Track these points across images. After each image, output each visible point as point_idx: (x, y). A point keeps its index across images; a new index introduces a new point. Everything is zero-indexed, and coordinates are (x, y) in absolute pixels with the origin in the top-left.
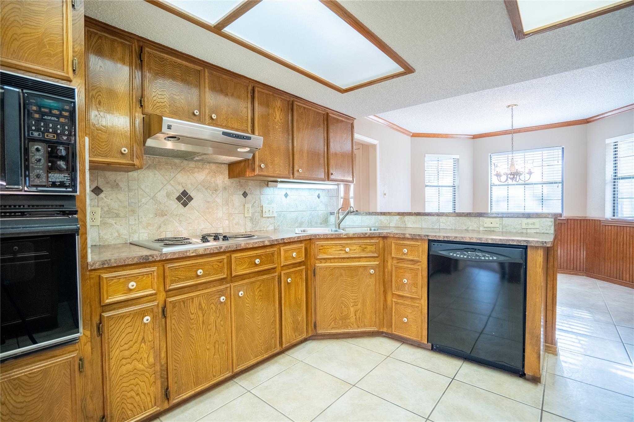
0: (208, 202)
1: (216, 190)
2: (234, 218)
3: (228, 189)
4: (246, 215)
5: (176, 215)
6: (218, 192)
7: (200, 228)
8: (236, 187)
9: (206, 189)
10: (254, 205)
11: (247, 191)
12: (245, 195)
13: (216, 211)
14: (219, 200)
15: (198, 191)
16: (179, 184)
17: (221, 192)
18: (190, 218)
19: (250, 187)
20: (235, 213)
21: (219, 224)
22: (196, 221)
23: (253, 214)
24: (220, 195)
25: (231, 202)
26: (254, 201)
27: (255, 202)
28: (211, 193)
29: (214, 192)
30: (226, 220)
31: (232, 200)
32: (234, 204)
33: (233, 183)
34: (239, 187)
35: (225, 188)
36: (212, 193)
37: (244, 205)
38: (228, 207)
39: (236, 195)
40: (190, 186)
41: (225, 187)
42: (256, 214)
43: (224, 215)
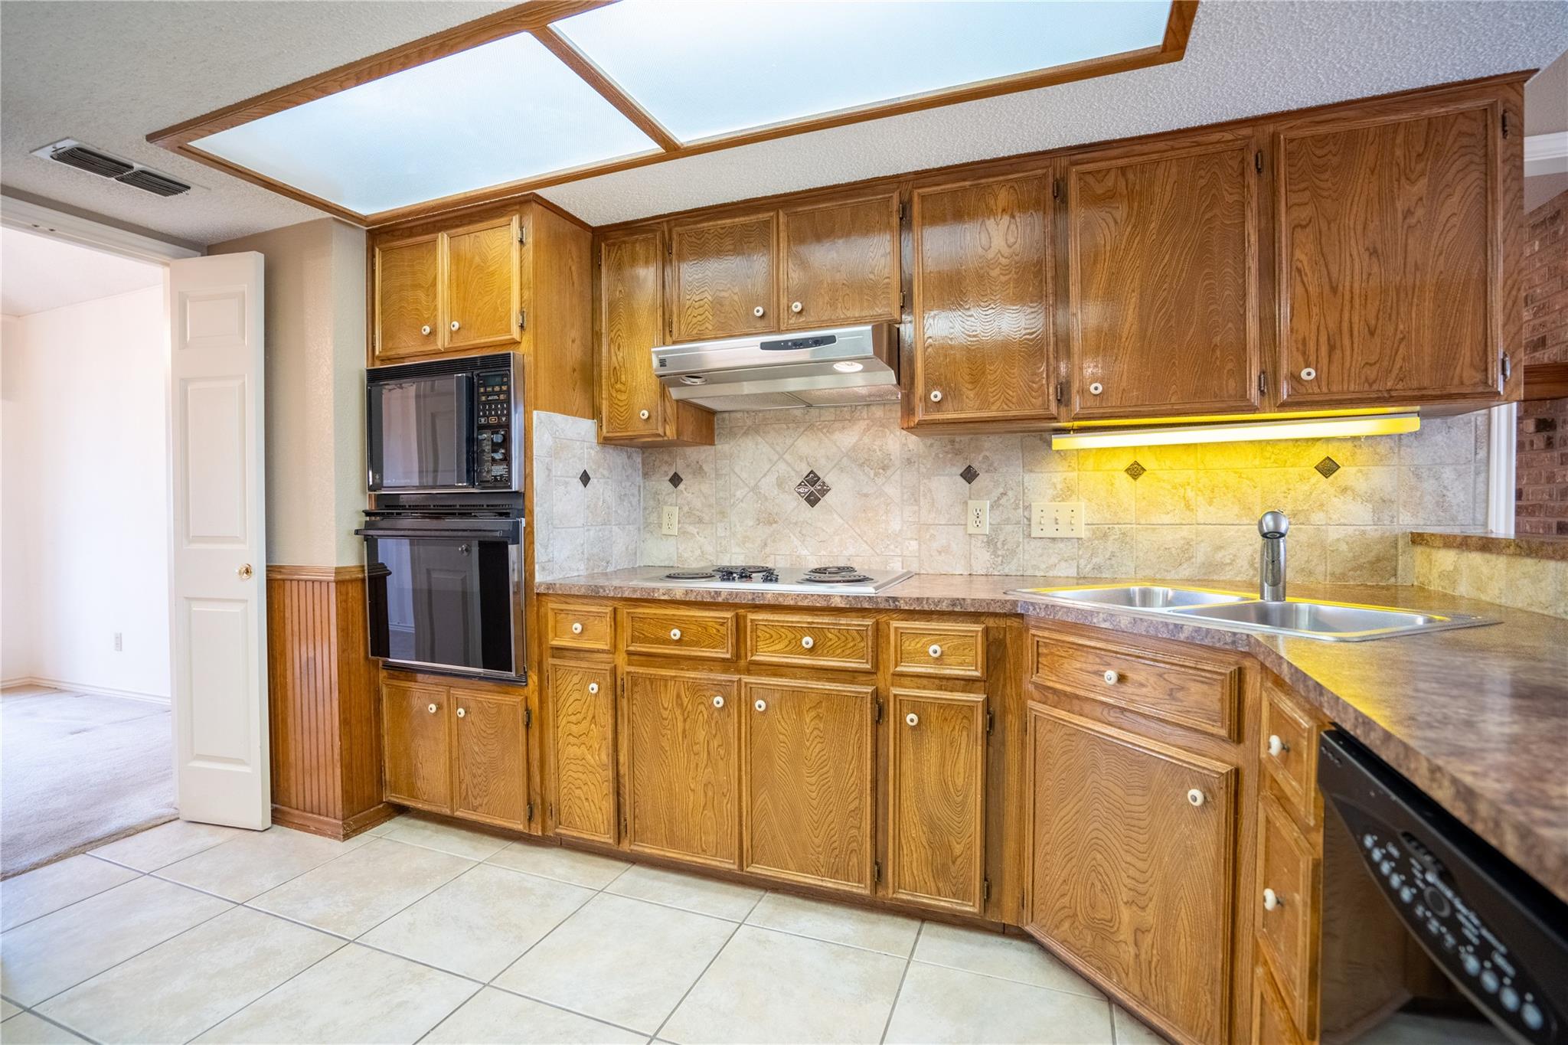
0: (866, 495)
1: (885, 468)
2: (933, 536)
3: (916, 464)
4: (971, 530)
5: (796, 524)
6: (889, 472)
7: (846, 553)
8: (941, 456)
9: (861, 465)
10: (1003, 501)
11: (975, 465)
12: (969, 475)
13: (884, 518)
14: (892, 491)
15: (842, 471)
16: (801, 458)
17: (898, 472)
18: (824, 530)
19: (987, 454)
20: (937, 522)
21: (892, 547)
22: (837, 539)
23: (996, 528)
24: (897, 477)
25: (925, 495)
26: (1001, 490)
27: (1004, 494)
28: (872, 475)
29: (881, 471)
30: (911, 539)
31: (930, 490)
32: (933, 500)
33: (931, 445)
34: (950, 456)
35: (909, 461)
36: (875, 475)
37: (966, 503)
38: (916, 508)
39: (942, 478)
40: (823, 461)
41: (908, 459)
42: (1009, 528)
43: (905, 528)
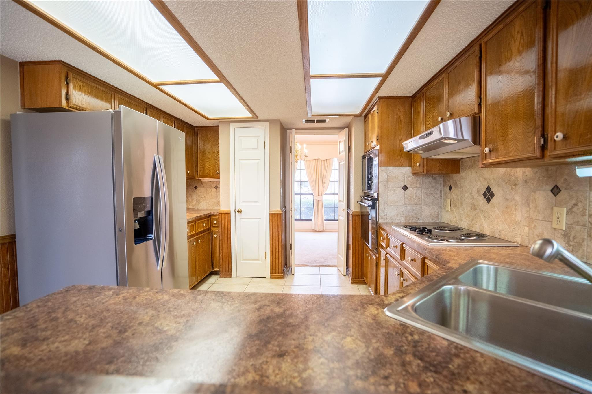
0: (507, 200)
1: (515, 185)
2: (535, 226)
3: (529, 183)
4: (555, 226)
5: (483, 211)
6: (517, 187)
7: (499, 229)
8: (541, 179)
9: (506, 183)
10: (575, 209)
11: (559, 185)
12: (556, 191)
13: (514, 212)
14: (518, 198)
15: (499, 186)
16: (485, 179)
17: (521, 188)
18: (492, 215)
19: (566, 177)
20: (537, 218)
21: (517, 229)
22: (496, 220)
23: (570, 227)
24: (520, 191)
25: (532, 202)
26: (574, 202)
27: (576, 205)
28: (510, 188)
29: (514, 187)
30: (526, 226)
31: (535, 199)
32: (536, 204)
33: (537, 172)
34: (545, 179)
35: (526, 182)
36: (512, 188)
37: (552, 208)
38: (528, 209)
39: (541, 192)
40: (492, 181)
41: (526, 181)
42: (578, 228)
43: (523, 219)
